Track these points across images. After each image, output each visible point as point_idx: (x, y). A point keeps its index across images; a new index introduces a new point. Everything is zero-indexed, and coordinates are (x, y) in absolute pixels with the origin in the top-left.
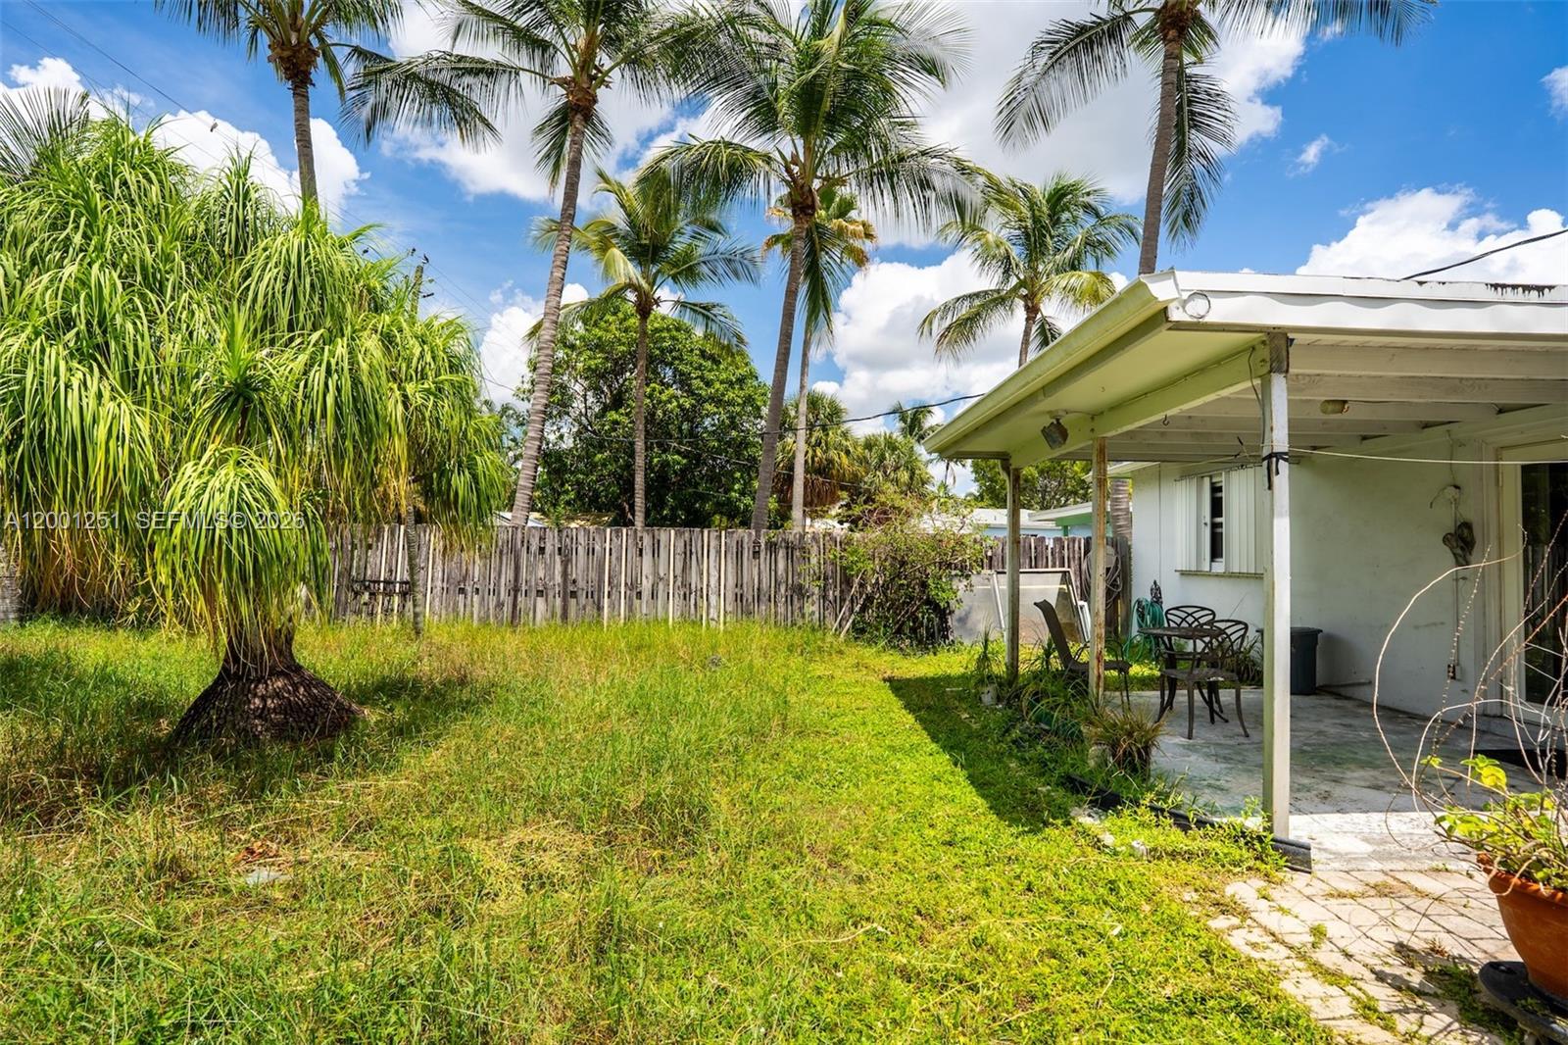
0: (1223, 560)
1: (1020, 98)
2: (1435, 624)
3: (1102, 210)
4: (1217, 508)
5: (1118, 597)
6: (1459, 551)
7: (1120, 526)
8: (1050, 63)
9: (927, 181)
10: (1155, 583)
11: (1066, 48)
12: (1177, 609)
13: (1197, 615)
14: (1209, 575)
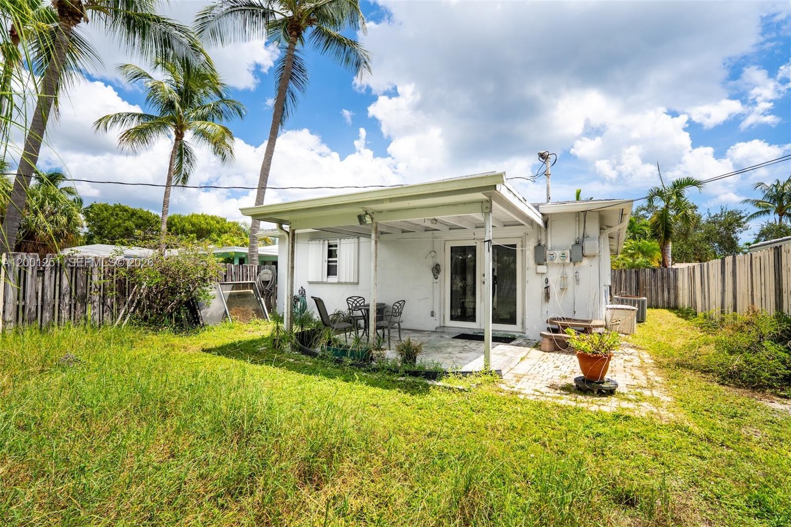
0: (337, 276)
1: (210, 19)
2: (426, 298)
3: (224, 95)
4: (331, 254)
5: (271, 295)
6: (436, 273)
7: (254, 260)
8: (230, 10)
9: (169, 41)
10: (302, 287)
11: (240, 8)
12: (350, 298)
13: (358, 300)
14: (326, 283)
